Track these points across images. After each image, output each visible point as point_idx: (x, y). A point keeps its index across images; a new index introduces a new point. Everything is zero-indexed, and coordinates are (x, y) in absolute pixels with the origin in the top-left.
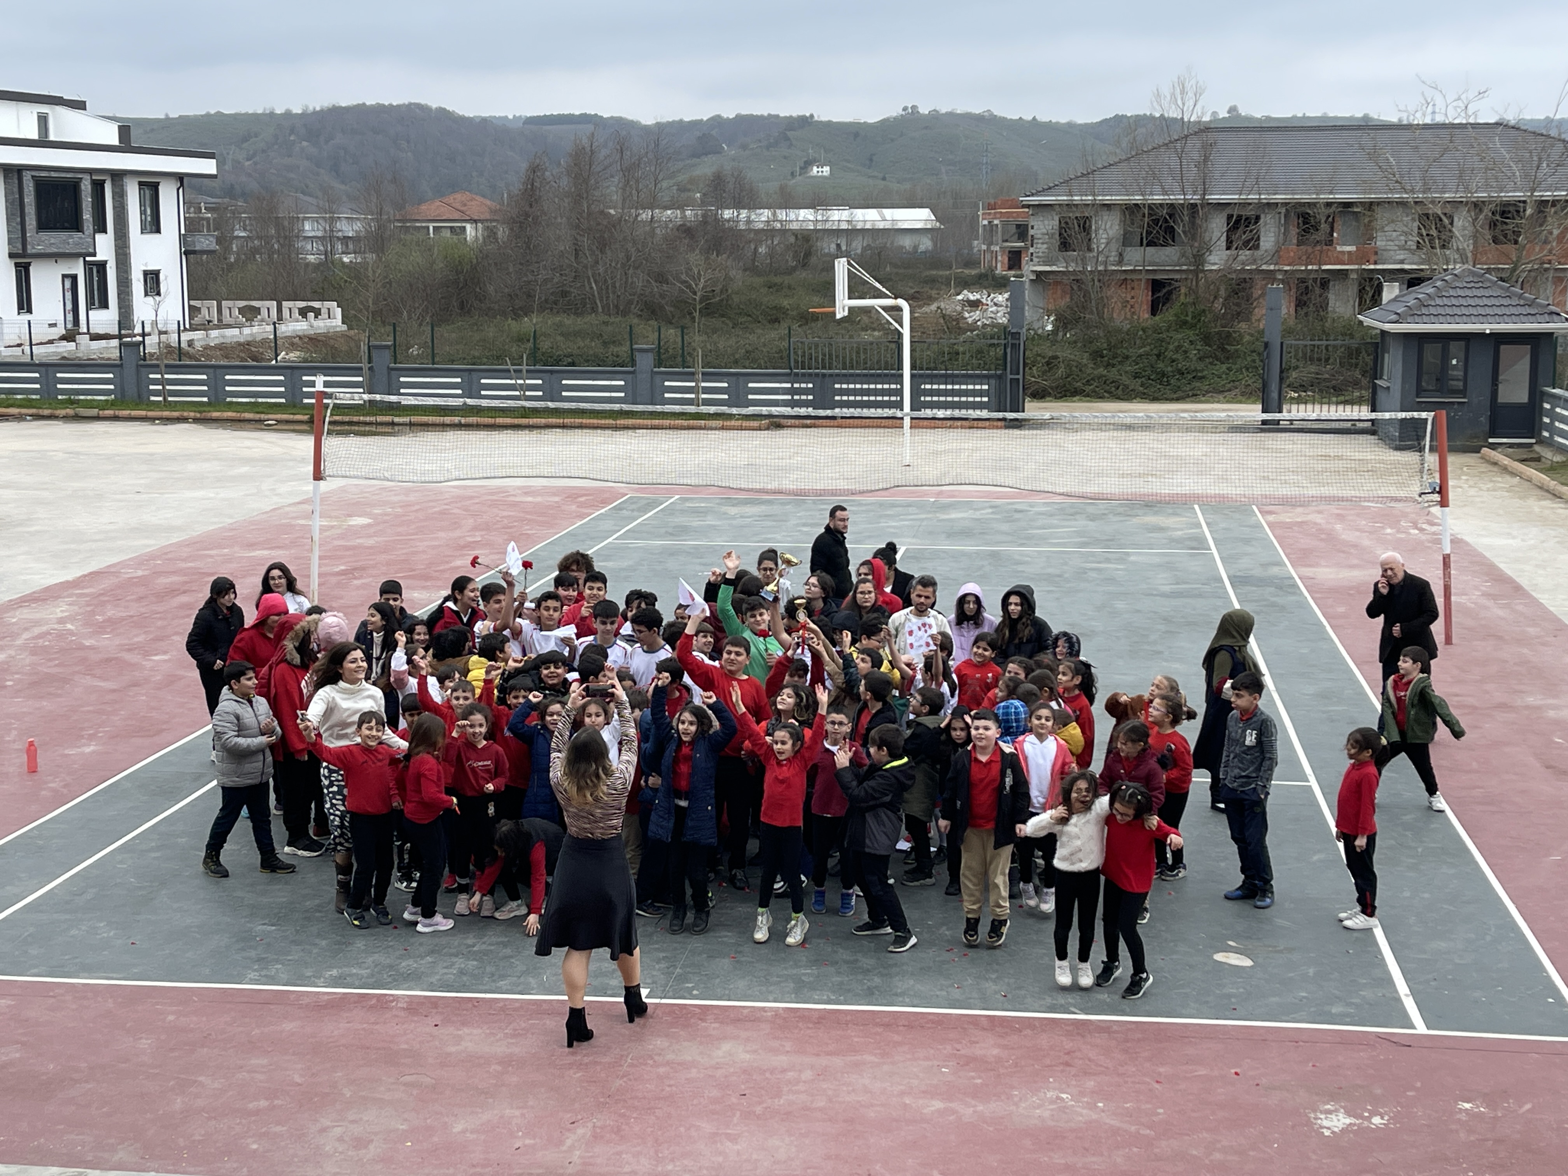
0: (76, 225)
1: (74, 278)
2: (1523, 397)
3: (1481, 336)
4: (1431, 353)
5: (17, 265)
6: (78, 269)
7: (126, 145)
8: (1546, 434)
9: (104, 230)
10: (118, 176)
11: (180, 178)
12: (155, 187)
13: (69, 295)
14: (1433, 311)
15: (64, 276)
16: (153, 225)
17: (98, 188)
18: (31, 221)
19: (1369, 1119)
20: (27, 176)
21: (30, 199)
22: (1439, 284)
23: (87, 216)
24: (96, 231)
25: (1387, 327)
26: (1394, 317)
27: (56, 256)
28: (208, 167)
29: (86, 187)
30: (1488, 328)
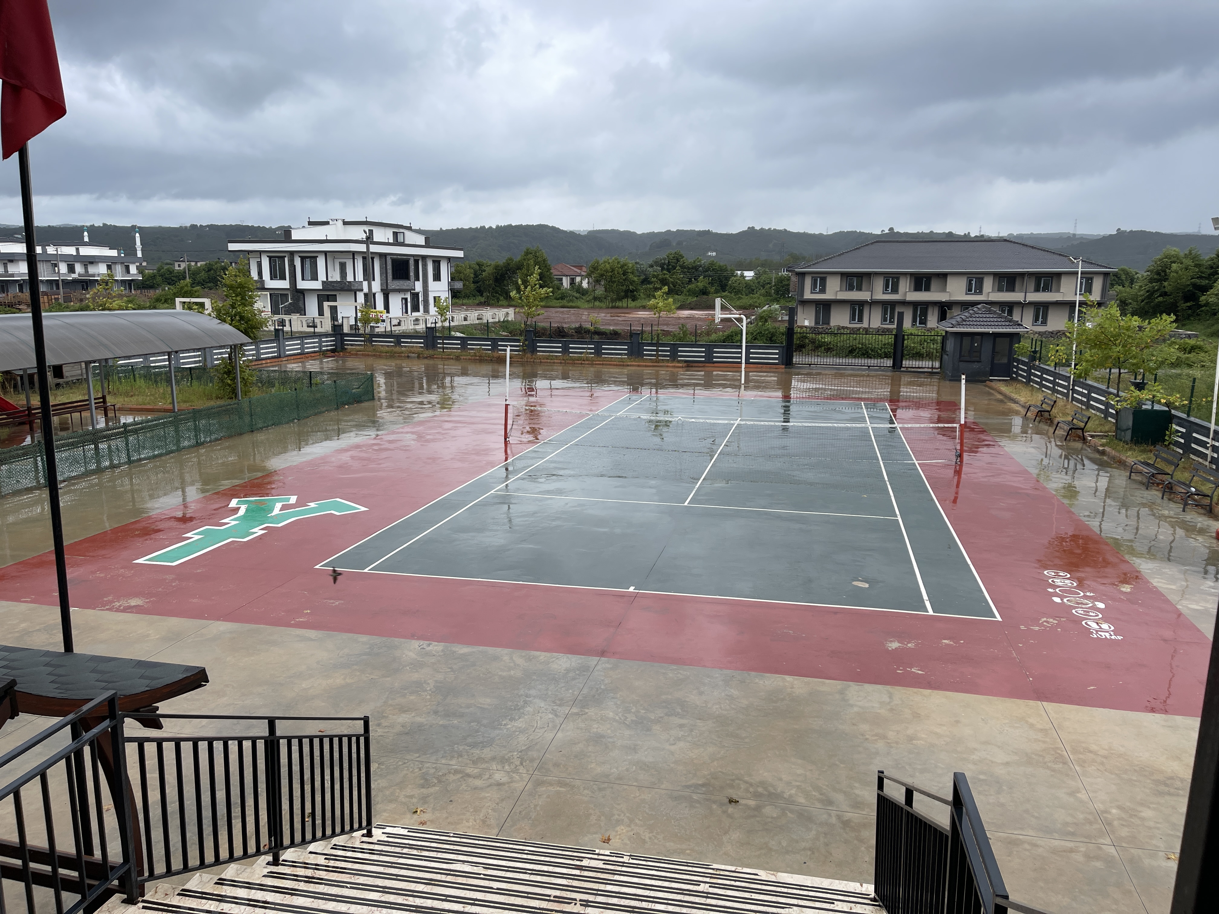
0: (407, 277)
1: (406, 299)
2: (1005, 360)
3: (988, 334)
4: (966, 341)
5: (384, 294)
6: (408, 296)
7: (427, 245)
8: (1014, 376)
9: (418, 280)
10: (424, 258)
11: (449, 259)
12: (439, 262)
13: (404, 306)
14: (968, 323)
15: (402, 299)
16: (437, 277)
17: (416, 262)
18: (390, 276)
19: (906, 645)
20: (389, 258)
21: (389, 267)
22: (971, 312)
23: (412, 274)
24: (415, 280)
25: (948, 329)
26: (951, 326)
27: (399, 291)
28: (460, 254)
29: (412, 262)
30: (991, 330)
